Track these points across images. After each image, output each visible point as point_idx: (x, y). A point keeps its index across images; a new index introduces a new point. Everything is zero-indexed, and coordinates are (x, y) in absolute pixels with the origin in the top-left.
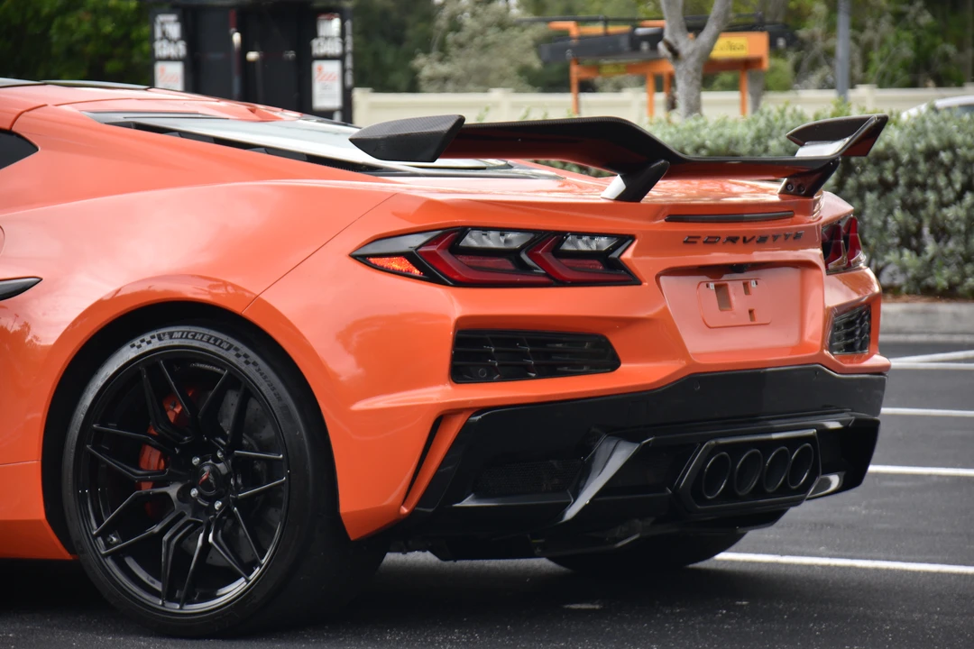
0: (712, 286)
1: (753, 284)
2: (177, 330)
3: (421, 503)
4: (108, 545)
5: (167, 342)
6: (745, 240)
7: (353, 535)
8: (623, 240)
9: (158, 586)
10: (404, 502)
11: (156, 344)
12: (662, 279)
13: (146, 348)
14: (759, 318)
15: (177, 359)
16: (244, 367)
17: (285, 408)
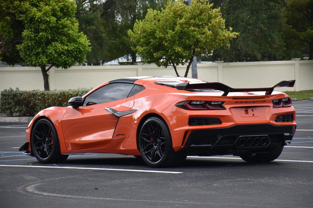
0: (244, 110)
1: (254, 110)
2: (152, 118)
3: (185, 146)
4: (145, 153)
5: (151, 120)
6: (249, 102)
7: (176, 151)
8: (223, 102)
9: (150, 159)
10: (182, 145)
11: (150, 120)
12: (231, 109)
13: (149, 121)
14: (255, 116)
15: (152, 122)
16: (160, 124)
17: (165, 130)
